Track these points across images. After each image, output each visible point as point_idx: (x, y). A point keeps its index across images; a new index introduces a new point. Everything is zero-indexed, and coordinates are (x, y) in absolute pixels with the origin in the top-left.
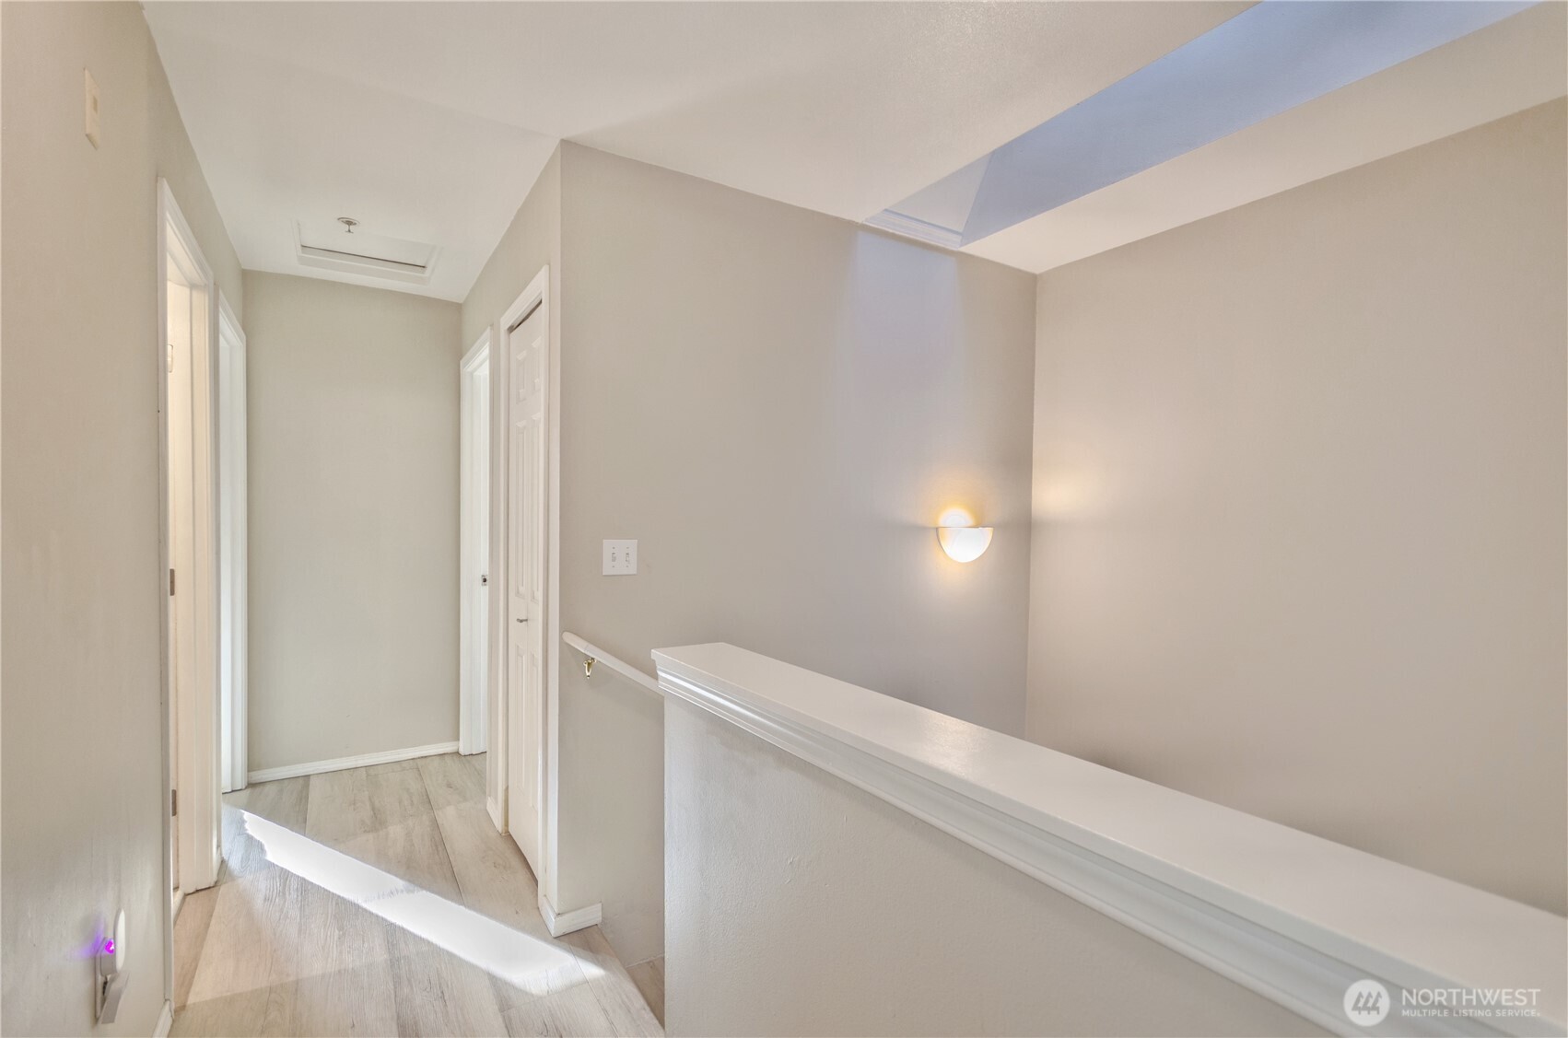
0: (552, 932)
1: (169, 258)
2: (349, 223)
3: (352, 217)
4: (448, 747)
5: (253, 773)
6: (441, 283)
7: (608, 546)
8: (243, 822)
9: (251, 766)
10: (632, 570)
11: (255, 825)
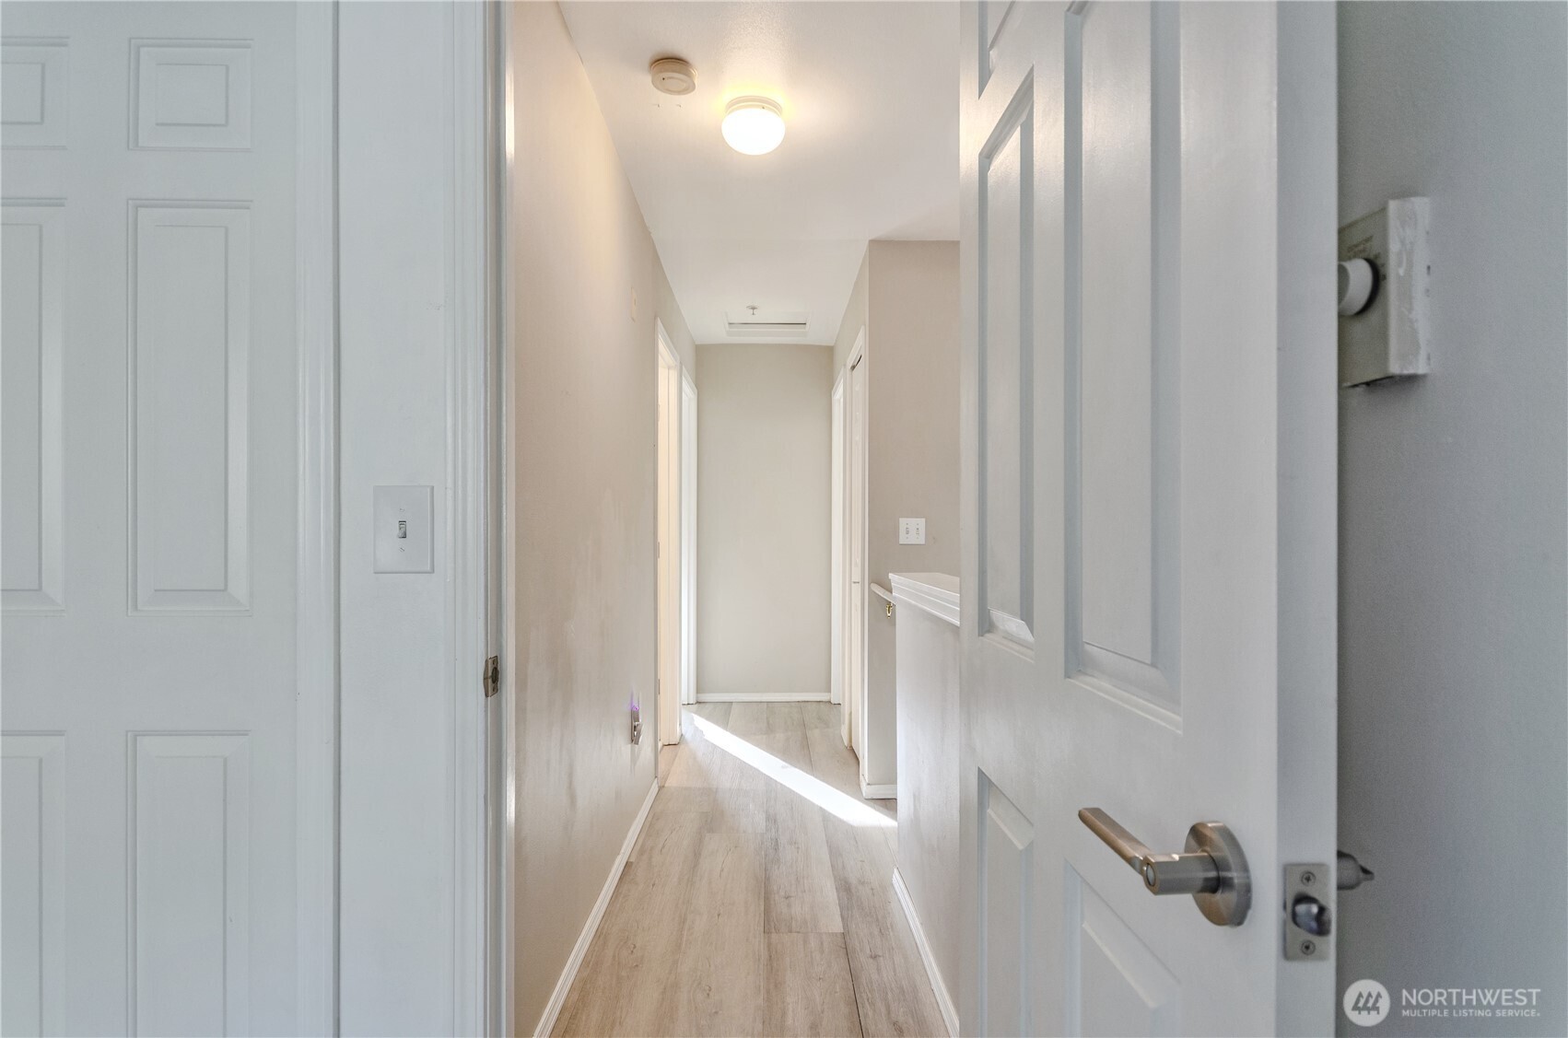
0: (864, 794)
1: (660, 357)
2: (753, 308)
3: (755, 305)
4: (823, 697)
5: (699, 695)
6: (816, 335)
7: (903, 522)
8: (693, 719)
9: (699, 690)
10: (922, 541)
11: (701, 723)
